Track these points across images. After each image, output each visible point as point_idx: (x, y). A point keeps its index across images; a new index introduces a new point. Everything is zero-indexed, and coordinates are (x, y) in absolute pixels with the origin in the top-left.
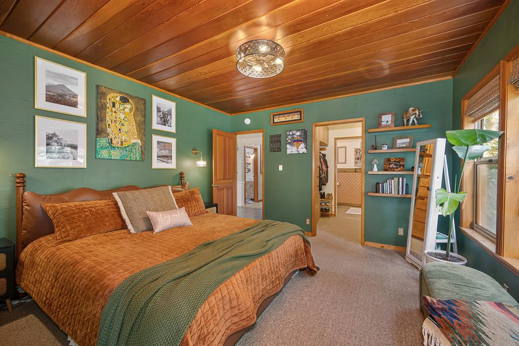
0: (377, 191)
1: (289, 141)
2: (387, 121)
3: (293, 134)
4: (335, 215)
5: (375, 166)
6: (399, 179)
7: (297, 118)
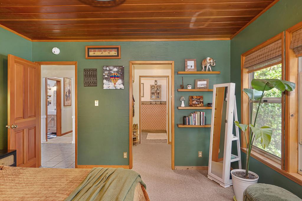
0: (184, 123)
1: (106, 76)
2: (191, 66)
3: (110, 70)
4: (140, 143)
5: (183, 102)
6: (200, 113)
7: (114, 55)
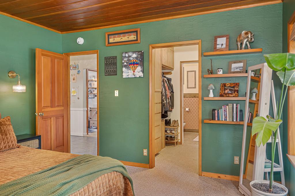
0: (213, 118)
1: (125, 64)
2: (222, 45)
3: (129, 56)
4: (181, 143)
5: (211, 91)
6: (233, 105)
7: (134, 39)
